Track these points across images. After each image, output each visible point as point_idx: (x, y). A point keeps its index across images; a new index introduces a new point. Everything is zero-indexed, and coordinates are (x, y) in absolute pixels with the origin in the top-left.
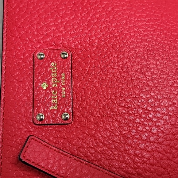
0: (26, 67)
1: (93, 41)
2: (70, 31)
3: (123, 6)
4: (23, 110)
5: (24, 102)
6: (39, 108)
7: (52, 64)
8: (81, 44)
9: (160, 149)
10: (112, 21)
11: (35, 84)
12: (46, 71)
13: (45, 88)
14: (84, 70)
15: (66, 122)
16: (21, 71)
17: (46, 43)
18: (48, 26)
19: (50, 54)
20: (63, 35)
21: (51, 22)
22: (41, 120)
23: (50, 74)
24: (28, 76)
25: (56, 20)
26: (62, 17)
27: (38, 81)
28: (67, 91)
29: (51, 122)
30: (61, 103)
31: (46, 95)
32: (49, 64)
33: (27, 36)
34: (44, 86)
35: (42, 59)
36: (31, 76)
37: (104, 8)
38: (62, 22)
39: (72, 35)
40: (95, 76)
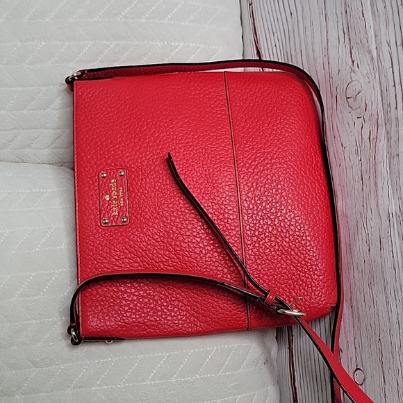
0: (93, 184)
1: (144, 161)
2: (126, 154)
3: (167, 132)
4: (93, 217)
5: (93, 211)
6: (104, 214)
7: (113, 181)
8: (134, 164)
9: (194, 241)
10: (158, 145)
11: (100, 197)
12: (108, 186)
13: (108, 199)
14: (137, 184)
15: (125, 224)
16: (89, 187)
17: (107, 164)
18: (109, 151)
19: (110, 173)
20: (120, 157)
21: (111, 147)
22: (106, 223)
23: (111, 188)
24: (95, 191)
25: (114, 146)
26: (119, 143)
27: (103, 194)
28: (125, 201)
29: (114, 224)
30: (120, 209)
31: (109, 205)
32: (110, 181)
33: (92, 160)
34: (107, 198)
35: (104, 177)
36: (98, 191)
37: (152, 135)
38: (119, 147)
39: (127, 157)
40: (145, 189)
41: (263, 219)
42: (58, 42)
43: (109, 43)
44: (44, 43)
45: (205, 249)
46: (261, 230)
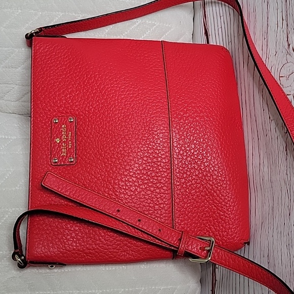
0: (46, 128)
1: (91, 109)
2: (75, 103)
3: (111, 84)
4: (45, 156)
5: (45, 151)
6: (54, 155)
7: (63, 126)
8: (82, 112)
9: (130, 180)
10: (103, 96)
11: (52, 140)
12: (59, 131)
13: (58, 142)
14: (84, 130)
15: (72, 163)
16: (43, 131)
17: (59, 111)
18: (61, 100)
19: (62, 119)
20: (71, 106)
21: (63, 97)
22: (56, 162)
23: (62, 133)
24: (48, 134)
25: (66, 96)
26: (70, 94)
27: (54, 138)
28: (72, 143)
29: (63, 164)
30: (68, 151)
31: (59, 147)
32: (61, 126)
33: (47, 107)
34: (58, 140)
35: (56, 123)
36: (50, 134)
37: (98, 86)
38: (70, 97)
39: (76, 106)
40: (91, 134)
41: (191, 164)
42: (32, 11)
43: (76, 15)
44: (20, 11)
45: (140, 188)
46: (188, 173)
